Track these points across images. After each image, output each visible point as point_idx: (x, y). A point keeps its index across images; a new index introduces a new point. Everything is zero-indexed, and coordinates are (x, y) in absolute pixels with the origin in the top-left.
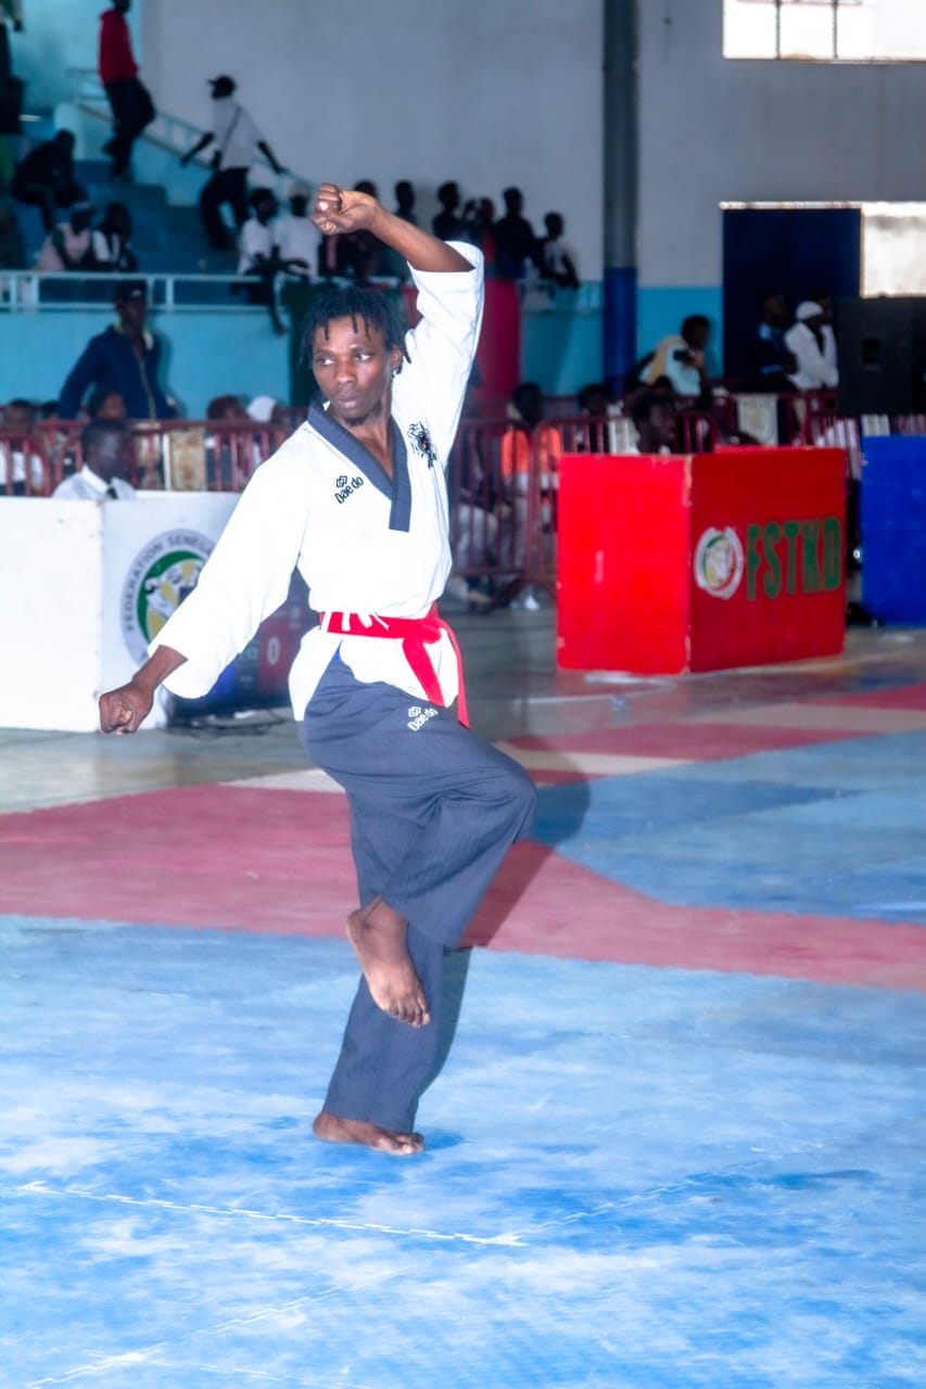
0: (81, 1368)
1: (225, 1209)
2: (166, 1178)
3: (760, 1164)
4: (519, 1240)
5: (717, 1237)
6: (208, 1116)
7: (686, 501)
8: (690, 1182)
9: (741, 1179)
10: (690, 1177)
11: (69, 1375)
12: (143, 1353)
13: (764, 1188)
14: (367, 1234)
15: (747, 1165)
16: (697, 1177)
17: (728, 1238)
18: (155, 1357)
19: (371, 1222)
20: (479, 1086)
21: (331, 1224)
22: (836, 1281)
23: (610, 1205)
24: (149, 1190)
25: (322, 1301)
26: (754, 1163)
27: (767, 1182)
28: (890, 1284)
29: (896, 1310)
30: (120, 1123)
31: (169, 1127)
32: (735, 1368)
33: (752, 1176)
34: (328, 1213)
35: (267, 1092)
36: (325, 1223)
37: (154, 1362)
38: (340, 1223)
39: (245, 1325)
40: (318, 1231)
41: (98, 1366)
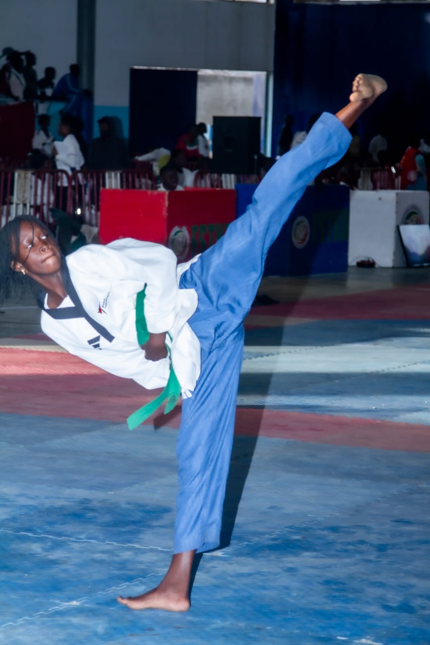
0: (53, 608)
1: (80, 539)
2: (45, 525)
3: (315, 522)
4: (224, 554)
5: (314, 554)
6: (47, 498)
7: (165, 213)
8: (288, 529)
9: (311, 528)
10: (287, 527)
11: (49, 611)
12: (78, 601)
13: (323, 532)
14: (152, 550)
15: (310, 522)
16: (290, 527)
17: (319, 554)
18: (86, 603)
19: (151, 546)
20: (166, 486)
21: (133, 546)
22: (377, 573)
23: (257, 539)
24: (39, 531)
25: (148, 580)
26: (313, 521)
27: (322, 530)
28: (402, 575)
29: (412, 586)
30: (7, 500)
31: (31, 502)
32: (352, 610)
33: (314, 527)
34: (130, 542)
35: (70, 487)
36: (129, 546)
37: (87, 605)
38: (137, 546)
39: (119, 590)
40: (128, 549)
41: (61, 607)
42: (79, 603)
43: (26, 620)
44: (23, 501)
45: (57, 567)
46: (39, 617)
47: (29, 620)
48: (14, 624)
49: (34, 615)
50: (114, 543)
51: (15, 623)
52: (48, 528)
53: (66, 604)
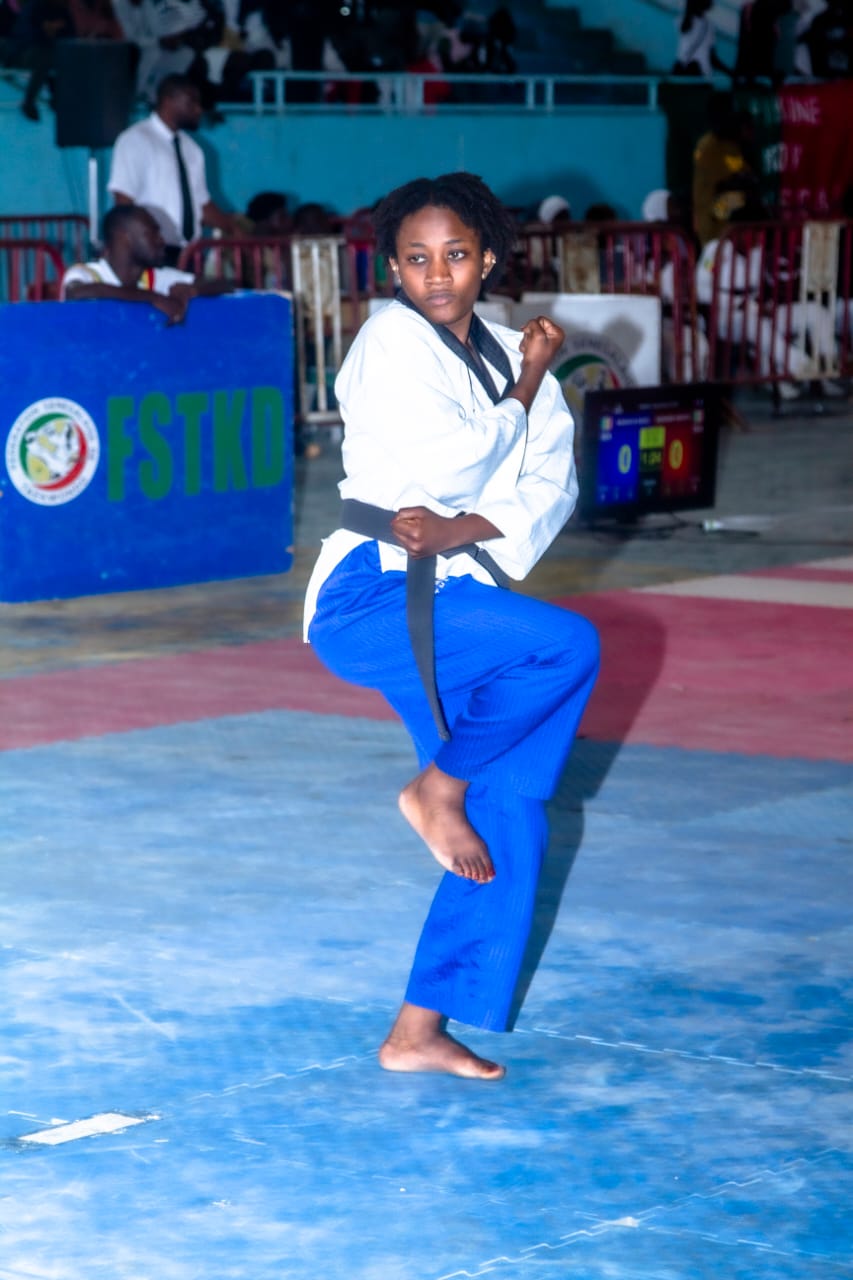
0: (575, 1233)
1: (700, 1054)
11: (563, 1241)
12: (638, 1217)
18: (653, 1222)
21: (815, 1075)
24: (618, 1031)
25: (818, 1163)
30: (578, 955)
31: (629, 960)
34: (809, 1062)
35: (727, 924)
36: (808, 1074)
37: (651, 1229)
38: (823, 1073)
39: (741, 1189)
40: (801, 1082)
41: (593, 1231)
42: (638, 1221)
43: (503, 1264)
44: (613, 957)
45: (623, 1125)
46: (533, 1258)
47: (510, 1264)
48: (469, 1275)
49: (522, 1251)
50: (774, 1066)
51: (473, 1272)
52: (640, 1024)
53: (608, 1223)
